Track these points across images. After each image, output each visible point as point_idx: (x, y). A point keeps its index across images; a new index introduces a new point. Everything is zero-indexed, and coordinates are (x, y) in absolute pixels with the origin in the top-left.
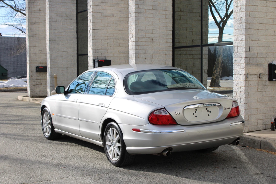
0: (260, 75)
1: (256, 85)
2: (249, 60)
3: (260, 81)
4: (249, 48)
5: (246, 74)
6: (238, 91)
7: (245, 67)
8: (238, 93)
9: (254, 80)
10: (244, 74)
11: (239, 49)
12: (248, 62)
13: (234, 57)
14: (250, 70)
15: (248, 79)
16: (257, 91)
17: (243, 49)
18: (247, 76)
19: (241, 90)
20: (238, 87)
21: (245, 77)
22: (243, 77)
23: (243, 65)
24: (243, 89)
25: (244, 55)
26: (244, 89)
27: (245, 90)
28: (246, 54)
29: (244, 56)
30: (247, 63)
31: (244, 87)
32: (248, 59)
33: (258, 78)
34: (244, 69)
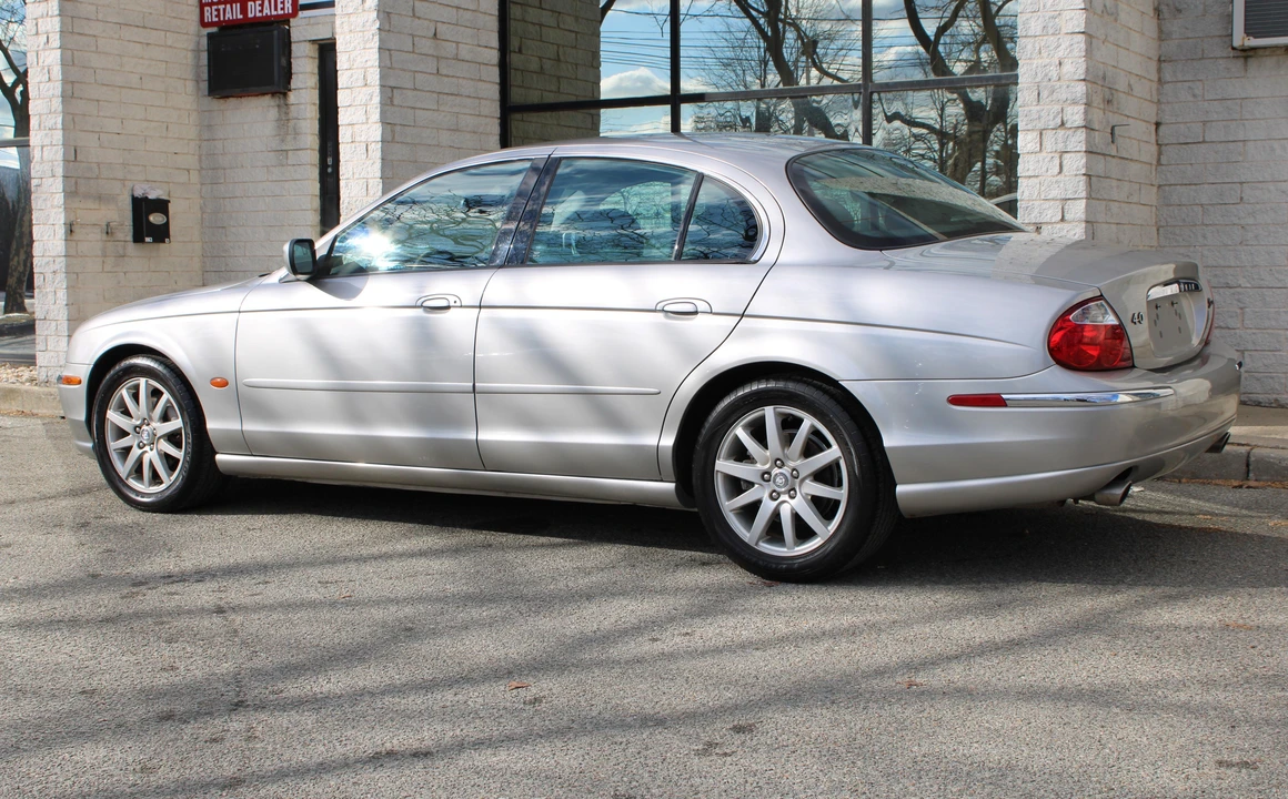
0: (108, 225)
1: (100, 253)
2: (76, 183)
3: (109, 244)
4: (76, 151)
5: (68, 222)
6: (48, 270)
7: (65, 202)
8: (49, 276)
9: (92, 240)
10: (62, 221)
11: (45, 154)
12: (73, 189)
13: (33, 175)
14: (79, 211)
15: (75, 237)
16: (103, 271)
17: (56, 152)
18: (70, 229)
19: (57, 267)
20: (48, 259)
21: (66, 232)
22: (61, 231)
23: (59, 198)
24: (61, 263)
25: (61, 170)
26: (63, 265)
27: (67, 266)
28: (66, 169)
29: (60, 171)
30: (70, 193)
31: (63, 259)
32: (73, 180)
33: (105, 235)
34: (62, 210)
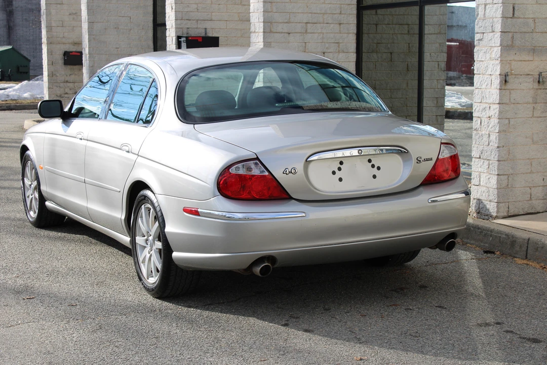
0: (540, 74)
1: (531, 100)
2: (513, 37)
3: (539, 91)
4: (514, 8)
5: (503, 73)
6: (484, 115)
7: (501, 55)
8: (485, 120)
9: (524, 88)
10: (498, 72)
11: (487, 11)
12: (510, 43)
13: (476, 30)
14: (513, 63)
15: (509, 86)
16: (533, 116)
17: (497, 10)
18: (505, 79)
19: (492, 113)
20: (484, 105)
21: (501, 82)
22: (497, 82)
23: (497, 51)
24: (495, 110)
25: (500, 27)
26: (497, 111)
27: (500, 112)
28: (504, 24)
29: (498, 27)
30: (507, 47)
31: (498, 106)
32: (510, 35)
33: (536, 85)
34: (498, 62)
